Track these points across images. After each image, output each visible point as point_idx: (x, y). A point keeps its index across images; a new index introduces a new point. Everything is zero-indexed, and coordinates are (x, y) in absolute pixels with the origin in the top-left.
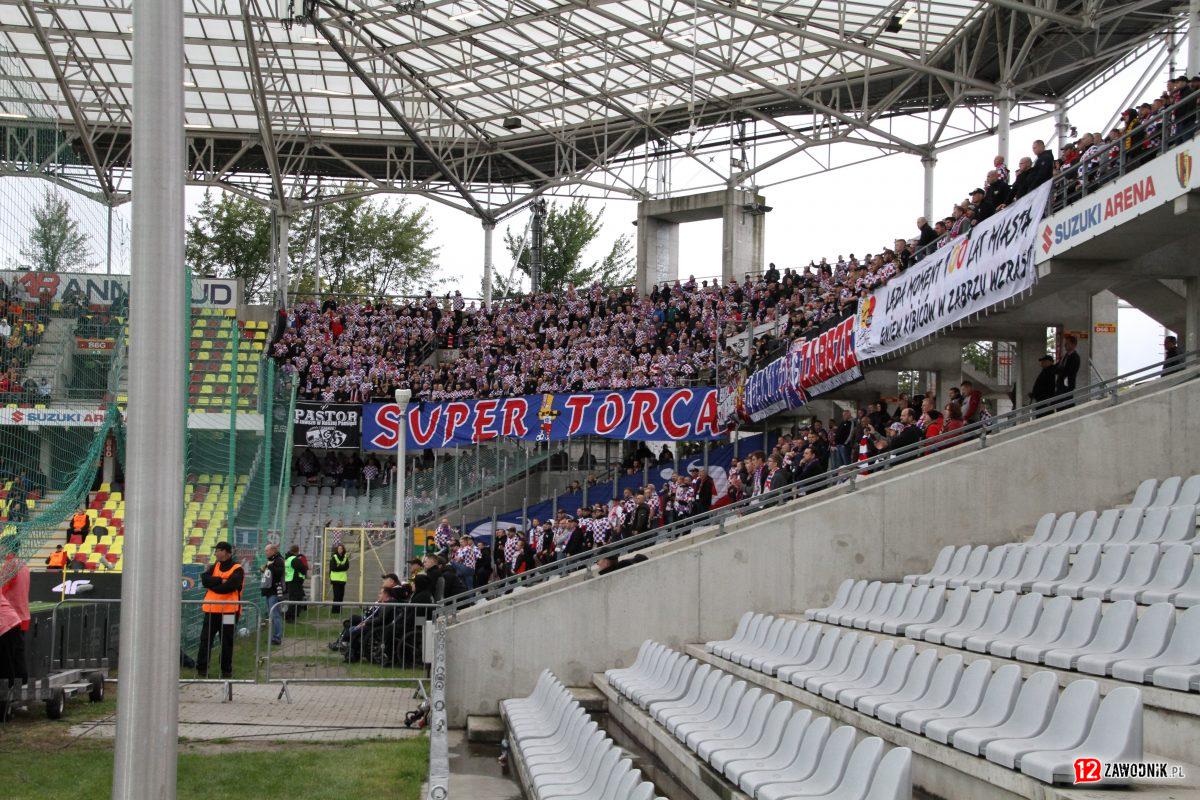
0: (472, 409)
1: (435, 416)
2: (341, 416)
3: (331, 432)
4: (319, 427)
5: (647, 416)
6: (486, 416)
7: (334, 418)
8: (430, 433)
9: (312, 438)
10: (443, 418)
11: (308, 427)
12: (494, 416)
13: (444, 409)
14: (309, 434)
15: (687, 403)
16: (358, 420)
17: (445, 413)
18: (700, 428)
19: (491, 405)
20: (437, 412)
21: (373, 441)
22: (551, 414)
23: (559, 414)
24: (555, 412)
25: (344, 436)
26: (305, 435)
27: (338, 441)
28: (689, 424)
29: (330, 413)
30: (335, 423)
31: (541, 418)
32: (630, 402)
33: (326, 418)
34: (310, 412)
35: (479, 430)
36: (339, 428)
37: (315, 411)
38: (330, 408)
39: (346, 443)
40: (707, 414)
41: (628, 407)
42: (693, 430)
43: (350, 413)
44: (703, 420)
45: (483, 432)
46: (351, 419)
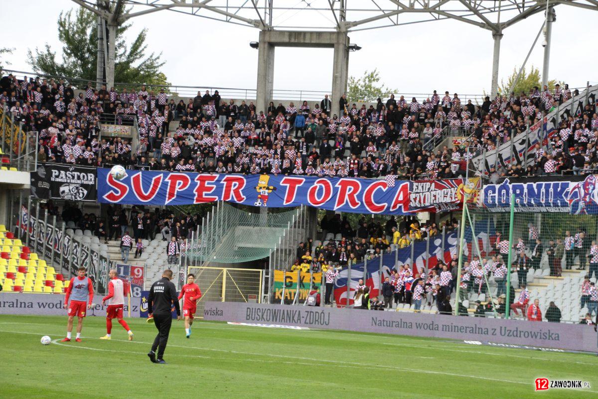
0: (193, 180)
1: (157, 181)
2: (84, 176)
3: (77, 188)
4: (69, 184)
5: (351, 196)
6: (206, 185)
7: (79, 178)
8: (152, 193)
9: (63, 192)
10: (165, 184)
11: (61, 184)
12: (215, 186)
13: (165, 177)
14: (62, 189)
15: (384, 190)
16: (95, 180)
17: (167, 180)
18: (394, 206)
19: (212, 178)
20: (159, 178)
21: (104, 197)
22: (268, 189)
23: (275, 189)
24: (271, 187)
25: (86, 192)
26: (58, 190)
27: (81, 195)
28: (386, 204)
29: (76, 174)
30: (79, 182)
31: (258, 190)
32: (337, 185)
33: (73, 177)
34: (62, 172)
35: (200, 195)
36: (83, 185)
37: (66, 172)
38: (76, 170)
39: (87, 197)
40: (401, 198)
41: (336, 190)
42: (388, 208)
43: (89, 175)
44: (397, 202)
45: (204, 196)
46: (90, 179)
